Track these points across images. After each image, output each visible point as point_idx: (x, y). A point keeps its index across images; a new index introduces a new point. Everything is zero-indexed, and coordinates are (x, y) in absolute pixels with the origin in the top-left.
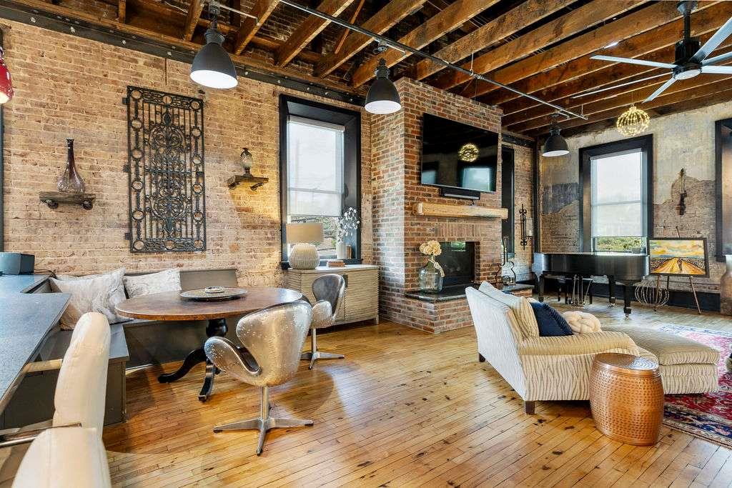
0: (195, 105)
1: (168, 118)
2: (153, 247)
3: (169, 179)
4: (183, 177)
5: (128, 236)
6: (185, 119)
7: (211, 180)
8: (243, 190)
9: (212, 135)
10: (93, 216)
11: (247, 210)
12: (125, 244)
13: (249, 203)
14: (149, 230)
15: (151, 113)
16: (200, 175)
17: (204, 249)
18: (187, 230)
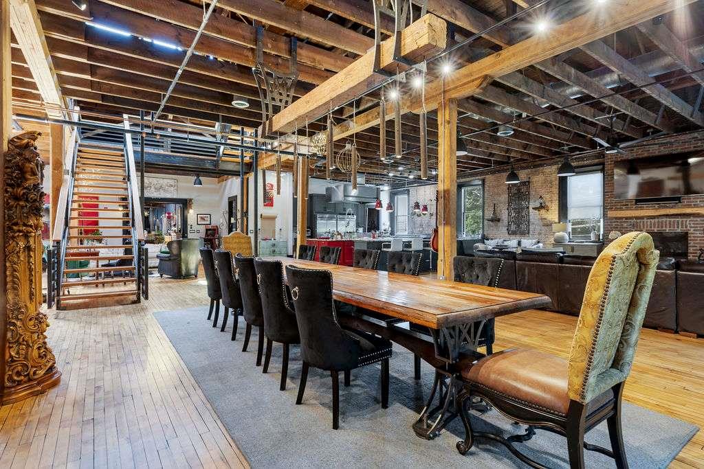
0: (527, 184)
1: (519, 190)
2: (514, 233)
3: (519, 211)
4: (523, 209)
5: (508, 229)
6: (524, 189)
7: (531, 210)
8: (543, 211)
9: (532, 193)
10: (500, 224)
11: (545, 219)
12: (506, 231)
13: (545, 216)
14: (513, 227)
15: (514, 190)
16: (528, 208)
17: (528, 233)
18: (523, 227)
